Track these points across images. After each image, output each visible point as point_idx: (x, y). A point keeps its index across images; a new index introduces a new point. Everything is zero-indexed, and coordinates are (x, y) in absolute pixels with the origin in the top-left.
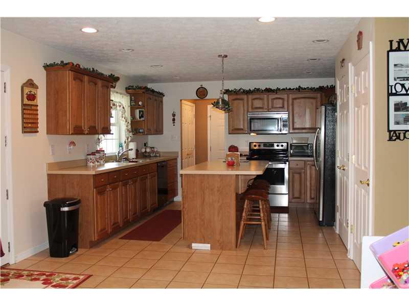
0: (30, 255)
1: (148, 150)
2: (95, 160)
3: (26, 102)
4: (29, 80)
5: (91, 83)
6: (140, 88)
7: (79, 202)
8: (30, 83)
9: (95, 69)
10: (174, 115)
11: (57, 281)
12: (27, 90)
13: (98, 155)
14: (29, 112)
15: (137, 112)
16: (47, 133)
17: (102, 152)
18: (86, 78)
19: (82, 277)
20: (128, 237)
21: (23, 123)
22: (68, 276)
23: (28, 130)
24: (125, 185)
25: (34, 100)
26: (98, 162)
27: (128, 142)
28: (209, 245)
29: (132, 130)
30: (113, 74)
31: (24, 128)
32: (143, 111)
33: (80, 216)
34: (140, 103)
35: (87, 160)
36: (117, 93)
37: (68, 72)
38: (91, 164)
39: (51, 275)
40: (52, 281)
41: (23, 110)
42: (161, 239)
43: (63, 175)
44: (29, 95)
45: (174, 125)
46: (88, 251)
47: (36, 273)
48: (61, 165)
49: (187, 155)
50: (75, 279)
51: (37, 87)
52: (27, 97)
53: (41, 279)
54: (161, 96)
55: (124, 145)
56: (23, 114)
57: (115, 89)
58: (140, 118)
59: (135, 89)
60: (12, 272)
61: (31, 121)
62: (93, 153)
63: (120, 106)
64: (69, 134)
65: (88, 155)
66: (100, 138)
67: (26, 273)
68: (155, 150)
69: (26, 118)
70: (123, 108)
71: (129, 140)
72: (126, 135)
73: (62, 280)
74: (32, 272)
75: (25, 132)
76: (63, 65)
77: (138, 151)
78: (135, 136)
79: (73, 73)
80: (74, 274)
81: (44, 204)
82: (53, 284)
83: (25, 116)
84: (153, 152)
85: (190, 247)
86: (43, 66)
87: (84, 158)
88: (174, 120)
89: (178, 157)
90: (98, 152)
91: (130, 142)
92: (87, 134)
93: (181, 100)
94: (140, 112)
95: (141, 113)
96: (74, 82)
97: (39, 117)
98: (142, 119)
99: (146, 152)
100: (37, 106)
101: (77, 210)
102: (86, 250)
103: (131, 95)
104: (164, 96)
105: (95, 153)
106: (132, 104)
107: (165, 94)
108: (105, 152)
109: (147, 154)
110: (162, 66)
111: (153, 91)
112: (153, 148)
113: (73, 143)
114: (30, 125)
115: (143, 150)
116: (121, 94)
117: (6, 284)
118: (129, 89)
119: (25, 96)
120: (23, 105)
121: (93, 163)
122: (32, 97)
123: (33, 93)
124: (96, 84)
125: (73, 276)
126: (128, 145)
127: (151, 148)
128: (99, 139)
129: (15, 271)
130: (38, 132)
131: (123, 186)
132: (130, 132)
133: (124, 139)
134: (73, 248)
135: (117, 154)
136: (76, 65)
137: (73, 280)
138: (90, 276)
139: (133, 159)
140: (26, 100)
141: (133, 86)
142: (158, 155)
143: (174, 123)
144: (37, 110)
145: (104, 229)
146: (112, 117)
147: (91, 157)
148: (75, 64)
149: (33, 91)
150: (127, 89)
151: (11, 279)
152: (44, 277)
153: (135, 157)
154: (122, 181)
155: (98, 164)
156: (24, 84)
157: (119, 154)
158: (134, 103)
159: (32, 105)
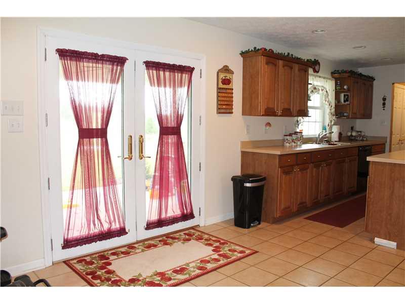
0: (219, 221)
1: (354, 134)
2: (291, 141)
3: (221, 85)
4: (224, 66)
5: (286, 67)
6: (346, 72)
7: (264, 179)
8: (226, 69)
9: (290, 54)
10: (384, 99)
11: (225, 251)
12: (222, 76)
13: (294, 137)
14: (223, 95)
15: (342, 95)
16: (243, 115)
17: (300, 134)
18: (281, 63)
19: (248, 252)
20: (313, 218)
21: (218, 104)
22: (237, 248)
23: (222, 111)
24: (317, 166)
25: (229, 84)
26: (295, 143)
27: (331, 125)
28: (395, 244)
29: (336, 114)
30: (317, 59)
31: (218, 109)
32: (348, 95)
33: (265, 193)
34: (345, 87)
35: (284, 140)
36: (320, 77)
37: (260, 57)
38: (288, 144)
39: (223, 244)
40: (221, 249)
41: (218, 92)
42: (345, 226)
43: (254, 153)
44: (224, 80)
45: (384, 110)
46: (269, 226)
47: (214, 239)
48: (256, 144)
49: (399, 140)
50: (241, 252)
51: (232, 73)
52: (222, 82)
53: (215, 245)
54: (370, 80)
55: (328, 128)
56: (218, 96)
57: (318, 74)
58: (345, 101)
59: (339, 73)
60: (197, 233)
61: (226, 103)
62: (290, 134)
63: (322, 90)
64: (260, 116)
65: (285, 136)
66: (299, 120)
67: (206, 236)
68: (363, 134)
69: (221, 101)
70: (327, 92)
71: (332, 123)
72: (329, 119)
73: (230, 250)
74: (211, 237)
75: (220, 113)
76: (256, 51)
77: (341, 134)
78: (338, 119)
79: (265, 58)
80: (243, 247)
81: (232, 178)
82: (221, 253)
83: (219, 99)
84: (360, 136)
85: (372, 241)
86: (240, 54)
87: (281, 138)
88: (384, 104)
89: (386, 142)
90: (296, 133)
91: (334, 125)
92: (280, 116)
93: (393, 84)
94: (344, 95)
95: (346, 97)
96: (266, 66)
97: (234, 99)
98: (347, 103)
99: (351, 135)
100: (233, 89)
101: (262, 186)
102: (269, 224)
103: (336, 80)
104: (375, 79)
105: (292, 134)
106: (337, 88)
107: (375, 78)
108: (303, 134)
109: (353, 138)
110: (365, 47)
111: (361, 75)
112: (361, 132)
113: (268, 124)
114: (224, 107)
115: (349, 134)
116: (324, 78)
117: (186, 244)
118: (335, 74)
119: (220, 81)
120: (218, 88)
121: (289, 143)
122: (227, 82)
123: (228, 78)
124: (291, 68)
125: (242, 249)
126: (331, 128)
127: (358, 132)
128: (298, 122)
129: (200, 233)
130: (232, 113)
131: (315, 167)
132: (333, 115)
133: (327, 122)
134: (256, 221)
135: (317, 136)
136: (269, 51)
137: (239, 253)
138: (256, 252)
139: (336, 141)
140: (221, 84)
141: (338, 71)
142: (365, 139)
143: (384, 107)
144: (232, 93)
145: (289, 207)
146: (310, 100)
147: (288, 137)
148: (268, 49)
149: (228, 76)
150: (332, 73)
151: (192, 240)
152: (218, 244)
153: (337, 139)
154: (313, 163)
155: (295, 144)
156: (219, 70)
157: (319, 136)
158: (340, 88)
159: (227, 89)
